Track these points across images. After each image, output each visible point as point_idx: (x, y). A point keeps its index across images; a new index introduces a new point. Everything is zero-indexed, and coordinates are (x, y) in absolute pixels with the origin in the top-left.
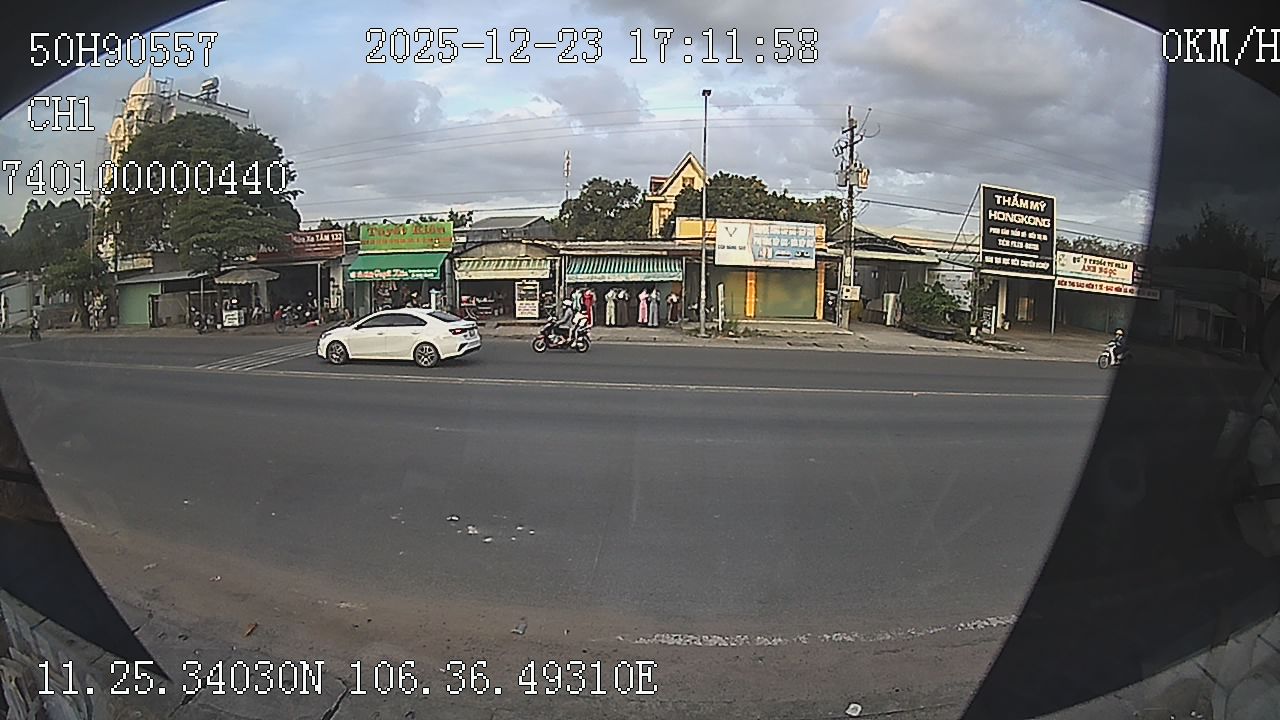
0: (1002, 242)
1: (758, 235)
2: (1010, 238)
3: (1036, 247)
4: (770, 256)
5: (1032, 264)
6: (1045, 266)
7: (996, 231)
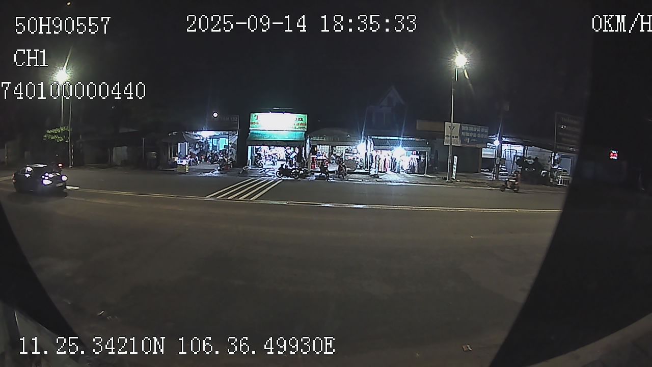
0: (564, 139)
1: (464, 131)
3: (573, 141)
4: (468, 142)
5: (571, 149)
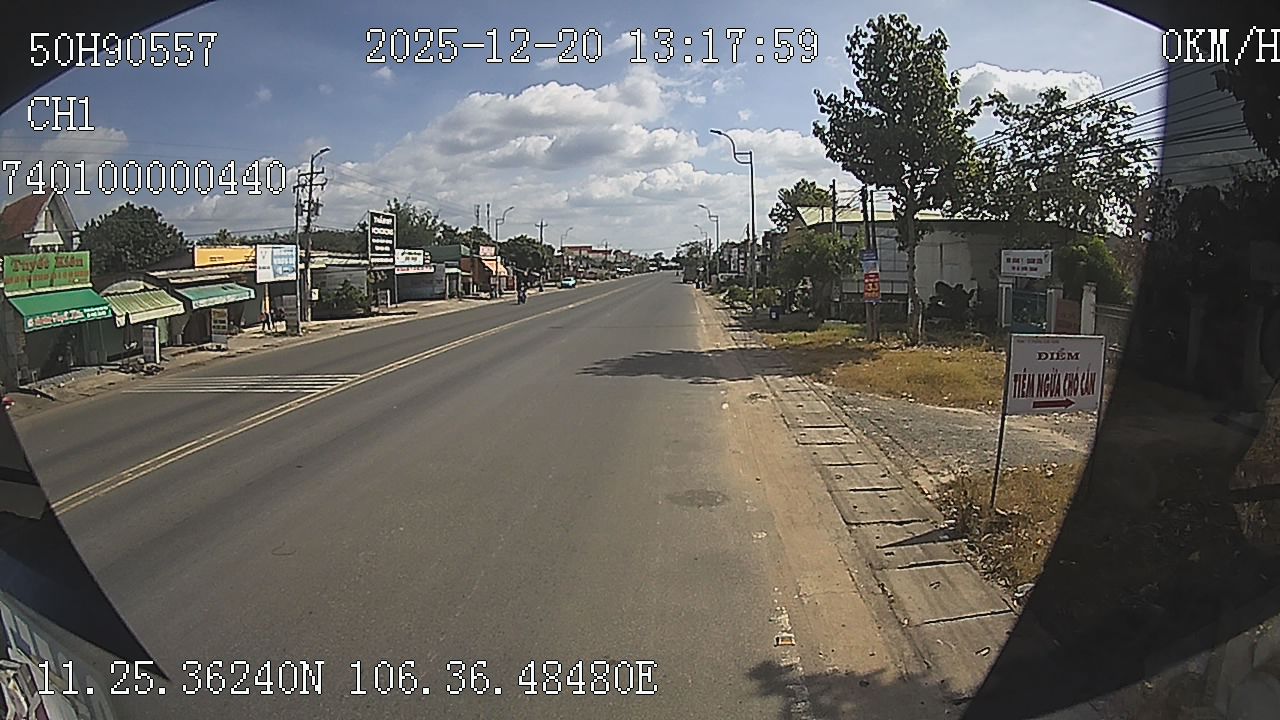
0: (377, 248)
1: (276, 257)
2: (380, 245)
3: (387, 249)
5: (386, 260)
6: (391, 260)
7: (374, 241)
